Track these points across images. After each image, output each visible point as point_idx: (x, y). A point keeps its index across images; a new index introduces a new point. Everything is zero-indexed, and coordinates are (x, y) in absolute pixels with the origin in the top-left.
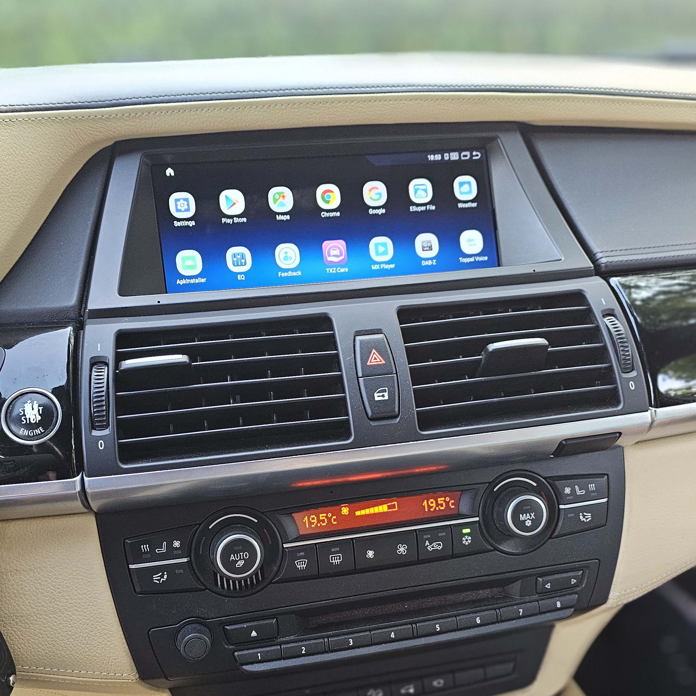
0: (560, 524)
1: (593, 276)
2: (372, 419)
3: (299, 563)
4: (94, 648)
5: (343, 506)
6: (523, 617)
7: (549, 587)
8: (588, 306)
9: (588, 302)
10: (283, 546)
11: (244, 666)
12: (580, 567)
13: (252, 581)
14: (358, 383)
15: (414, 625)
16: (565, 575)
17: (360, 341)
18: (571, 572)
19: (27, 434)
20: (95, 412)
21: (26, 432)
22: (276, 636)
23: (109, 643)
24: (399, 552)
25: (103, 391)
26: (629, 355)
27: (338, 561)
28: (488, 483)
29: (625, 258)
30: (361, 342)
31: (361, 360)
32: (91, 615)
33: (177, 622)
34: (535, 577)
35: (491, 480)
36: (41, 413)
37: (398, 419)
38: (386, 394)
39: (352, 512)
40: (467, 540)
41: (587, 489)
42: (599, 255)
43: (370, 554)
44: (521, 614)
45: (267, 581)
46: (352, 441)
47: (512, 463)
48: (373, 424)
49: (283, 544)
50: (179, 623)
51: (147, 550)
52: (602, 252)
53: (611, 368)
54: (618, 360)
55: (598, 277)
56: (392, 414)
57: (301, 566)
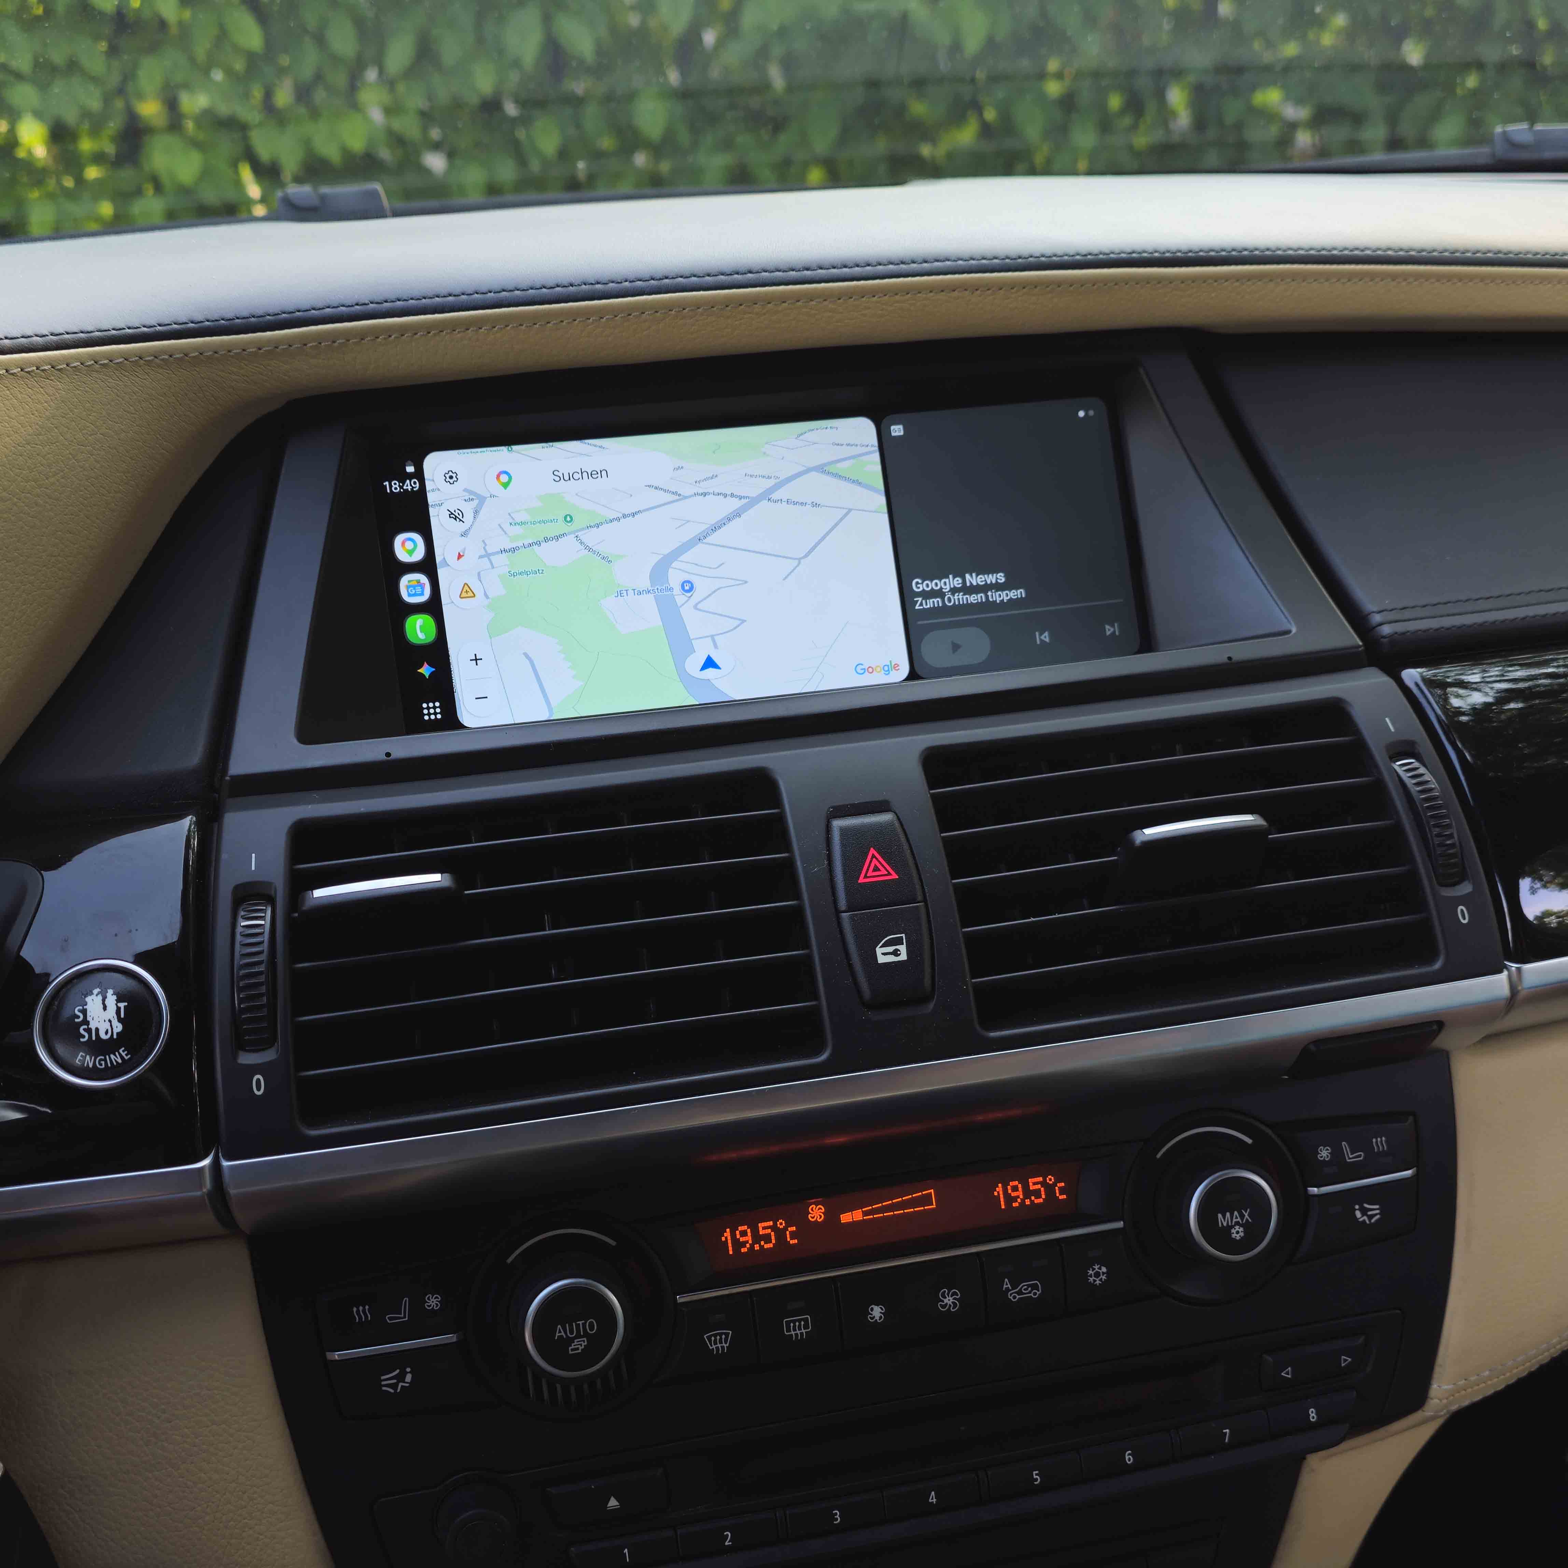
0: (1310, 1229)
1: (1366, 667)
2: (871, 1007)
3: (715, 1336)
6: (1232, 1447)
7: (1289, 1376)
8: (1355, 734)
9: (1356, 725)
10: (675, 1300)
12: (1360, 1328)
13: (607, 1384)
14: (839, 924)
15: (981, 1474)
16: (1324, 1347)
17: (842, 830)
18: (1337, 1339)
19: (91, 1065)
20: (243, 1011)
21: (89, 1061)
22: (664, 1506)
24: (944, 1306)
25: (262, 963)
26: (1453, 845)
27: (804, 1331)
28: (1140, 1140)
29: (1436, 624)
30: (844, 832)
31: (845, 873)
33: (439, 1481)
34: (1257, 1353)
35: (1149, 1135)
37: (931, 1006)
38: (903, 948)
39: (832, 1215)
40: (1097, 1275)
41: (1369, 1149)
42: (1375, 619)
43: (877, 1312)
44: (1227, 1441)
45: (643, 1381)
46: (828, 1059)
47: (1197, 1094)
48: (875, 1016)
49: (675, 1294)
50: (440, 1484)
51: (366, 1316)
52: (1384, 611)
53: (1413, 874)
54: (1429, 856)
55: (1373, 668)
56: (918, 993)
57: (719, 1345)
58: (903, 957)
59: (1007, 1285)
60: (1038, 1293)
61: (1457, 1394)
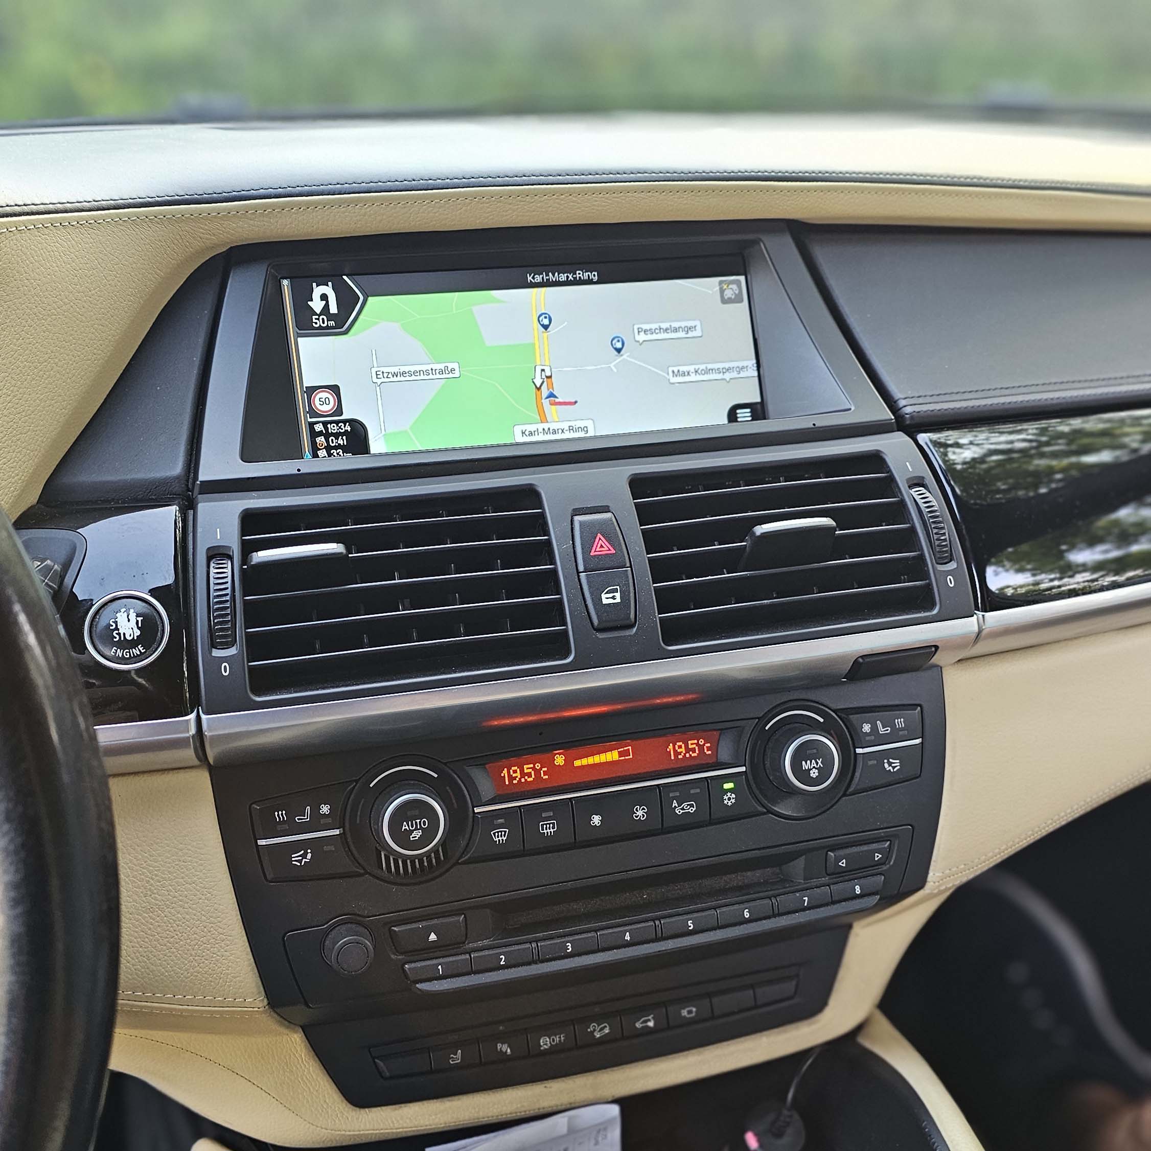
0: (857, 774)
1: (895, 431)
2: (598, 630)
3: (497, 834)
4: (206, 962)
5: (557, 754)
6: (809, 908)
7: (844, 865)
8: (888, 472)
9: (888, 467)
10: (474, 810)
11: (418, 983)
12: (887, 837)
13: (430, 861)
14: (579, 580)
15: (657, 922)
16: (865, 848)
17: (580, 522)
18: (873, 843)
19: (121, 656)
20: (216, 624)
21: (119, 653)
22: (464, 940)
23: (227, 953)
24: (637, 817)
25: (229, 594)
26: (945, 540)
27: (552, 830)
28: (756, 718)
29: (937, 407)
30: (582, 524)
31: (583, 549)
32: (203, 912)
33: (325, 922)
34: (824, 851)
35: (761, 715)
36: (140, 625)
37: (634, 630)
38: (618, 595)
39: (569, 761)
40: (729, 799)
41: (893, 726)
42: (902, 403)
43: (596, 820)
44: (806, 905)
45: (452, 861)
46: (572, 661)
47: (789, 690)
48: (600, 636)
49: (473, 807)
50: (327, 923)
51: (283, 818)
52: (906, 398)
53: (922, 557)
54: (931, 546)
55: (900, 432)
56: (627, 622)
57: (500, 838)
58: (618, 600)
59: (675, 804)
60: (694, 809)
61: (944, 880)
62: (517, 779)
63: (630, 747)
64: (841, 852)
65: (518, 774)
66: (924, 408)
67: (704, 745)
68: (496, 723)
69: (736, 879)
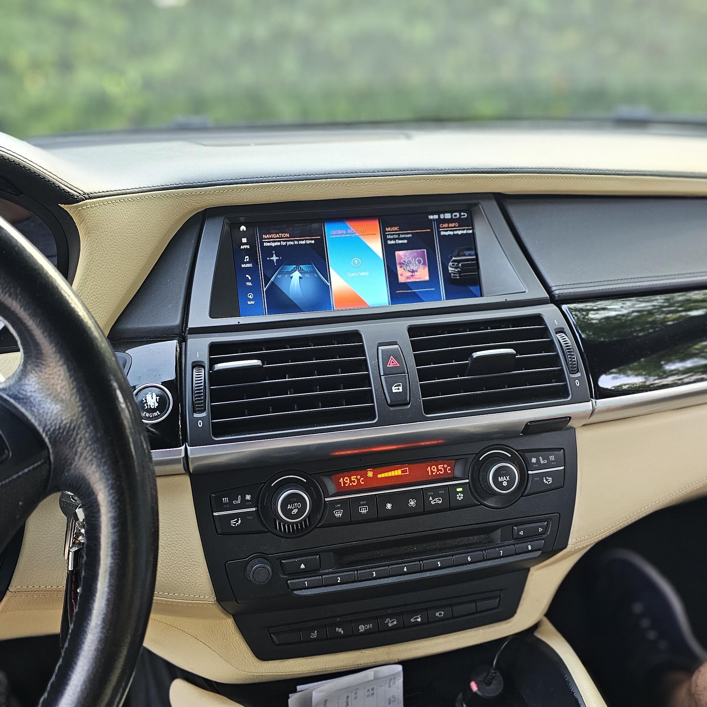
0: (529, 485)
1: (549, 303)
2: (390, 406)
3: (337, 512)
4: (186, 576)
6: (503, 557)
7: (522, 534)
8: (545, 325)
9: (545, 322)
10: (325, 500)
11: (294, 591)
12: (545, 519)
13: (301, 526)
14: (381, 380)
15: (421, 562)
16: (533, 525)
17: (382, 350)
18: (539, 522)
19: (148, 416)
20: (196, 401)
21: (147, 415)
22: (319, 568)
23: (197, 572)
24: (410, 505)
25: (202, 386)
27: (366, 511)
28: (474, 454)
29: (572, 291)
31: (383, 364)
33: (247, 557)
34: (512, 526)
37: (409, 406)
38: (401, 388)
39: (375, 475)
40: (460, 497)
41: (548, 459)
42: (554, 288)
43: (389, 506)
44: (501, 555)
46: (376, 422)
47: (492, 439)
48: (391, 409)
49: (325, 498)
50: (248, 558)
51: (227, 501)
52: (556, 286)
53: (562, 370)
54: (567, 364)
55: (552, 305)
56: (405, 402)
57: (338, 515)
58: (401, 390)
59: (431, 499)
60: (441, 502)
61: (578, 544)
62: (348, 484)
63: (407, 468)
64: (520, 527)
65: (348, 481)
66: (565, 291)
67: (447, 468)
68: (337, 454)
69: (465, 540)
